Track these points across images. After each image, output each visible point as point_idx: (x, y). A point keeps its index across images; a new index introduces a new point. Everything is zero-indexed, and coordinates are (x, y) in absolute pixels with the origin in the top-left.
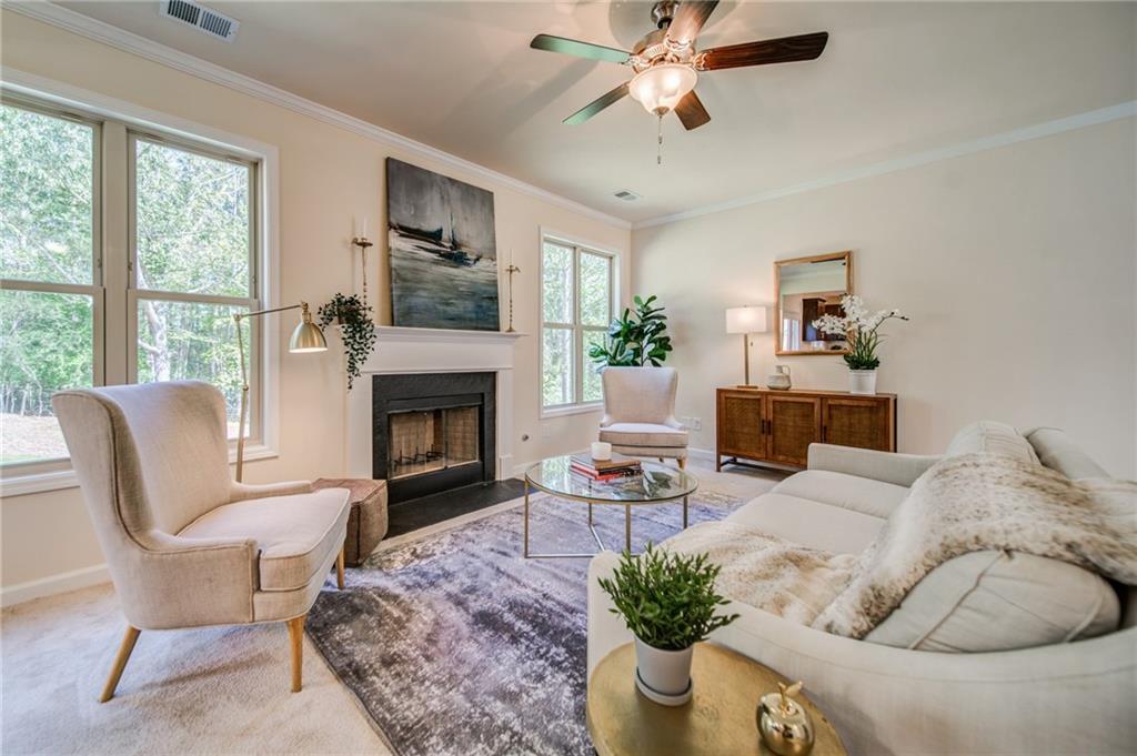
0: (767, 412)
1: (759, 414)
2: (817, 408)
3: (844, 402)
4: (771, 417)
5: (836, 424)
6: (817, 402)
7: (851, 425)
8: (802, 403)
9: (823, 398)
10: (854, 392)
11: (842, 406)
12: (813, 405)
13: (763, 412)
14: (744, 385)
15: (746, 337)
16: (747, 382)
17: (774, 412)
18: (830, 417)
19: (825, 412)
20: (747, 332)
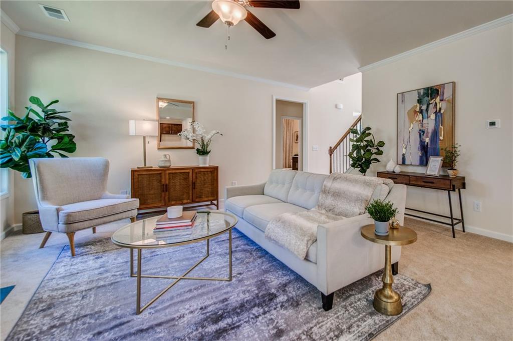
0: (165, 180)
1: (160, 181)
2: (190, 174)
3: (202, 170)
4: (167, 182)
5: (198, 181)
6: (191, 171)
7: (205, 180)
8: (184, 173)
9: (193, 169)
10: (201, 165)
11: (201, 172)
12: (189, 173)
13: (163, 180)
14: (143, 166)
15: (144, 138)
16: (145, 165)
17: (169, 179)
18: (196, 178)
19: (194, 175)
20: (145, 135)
